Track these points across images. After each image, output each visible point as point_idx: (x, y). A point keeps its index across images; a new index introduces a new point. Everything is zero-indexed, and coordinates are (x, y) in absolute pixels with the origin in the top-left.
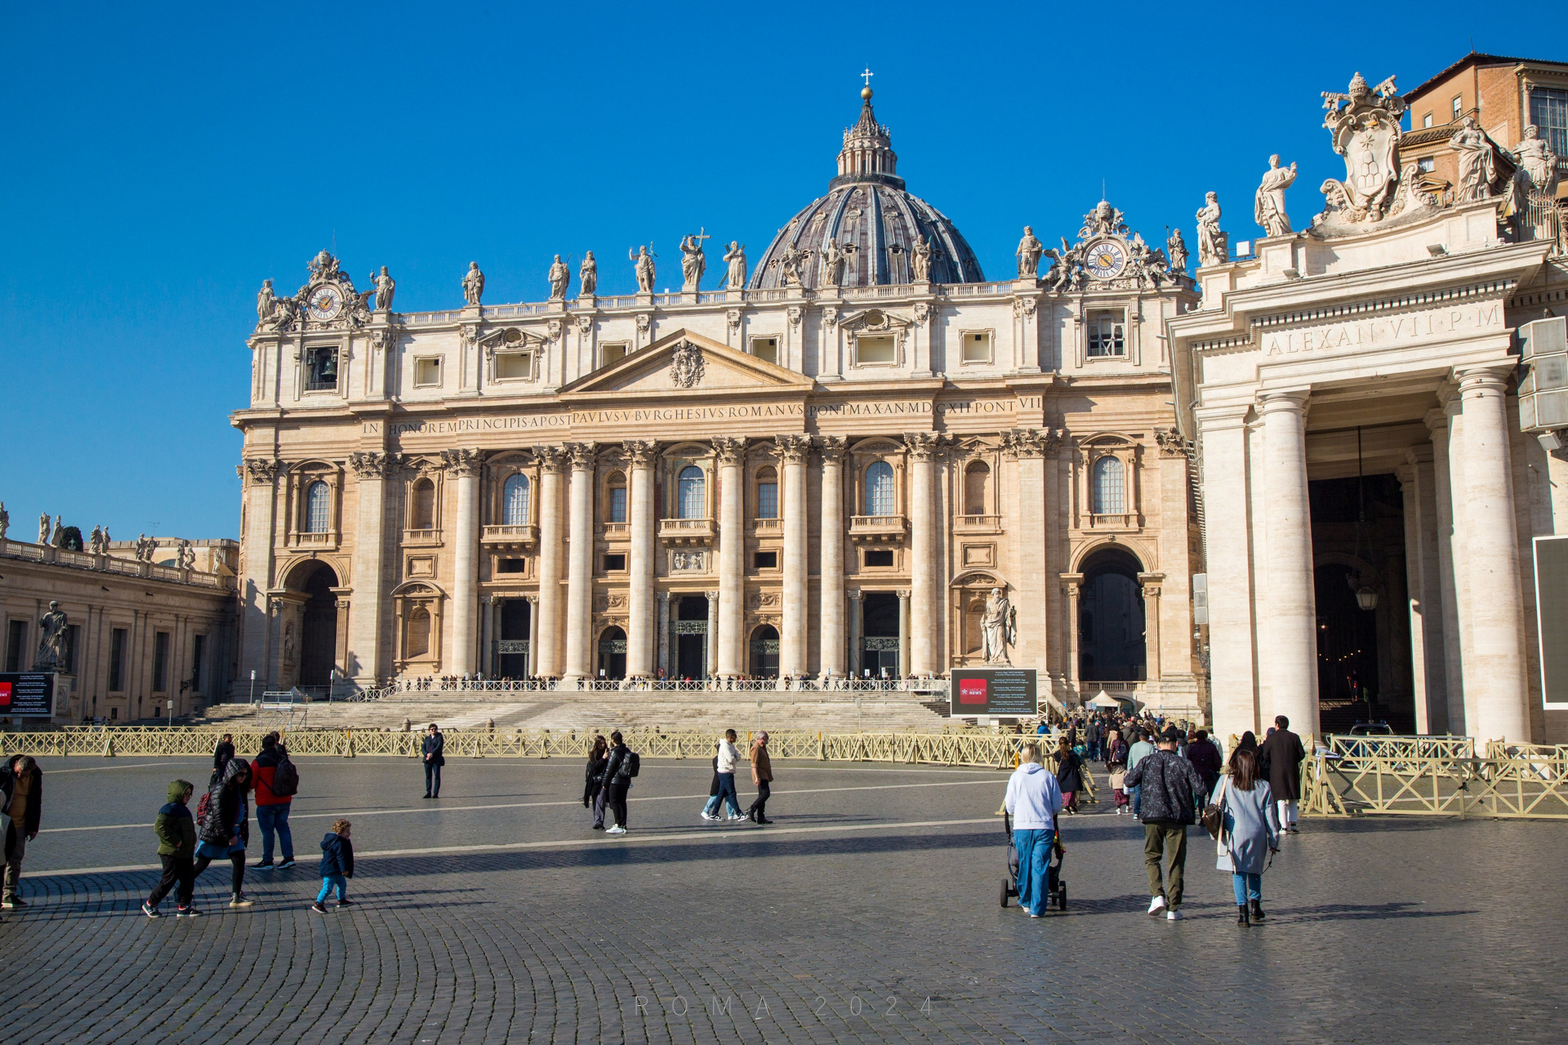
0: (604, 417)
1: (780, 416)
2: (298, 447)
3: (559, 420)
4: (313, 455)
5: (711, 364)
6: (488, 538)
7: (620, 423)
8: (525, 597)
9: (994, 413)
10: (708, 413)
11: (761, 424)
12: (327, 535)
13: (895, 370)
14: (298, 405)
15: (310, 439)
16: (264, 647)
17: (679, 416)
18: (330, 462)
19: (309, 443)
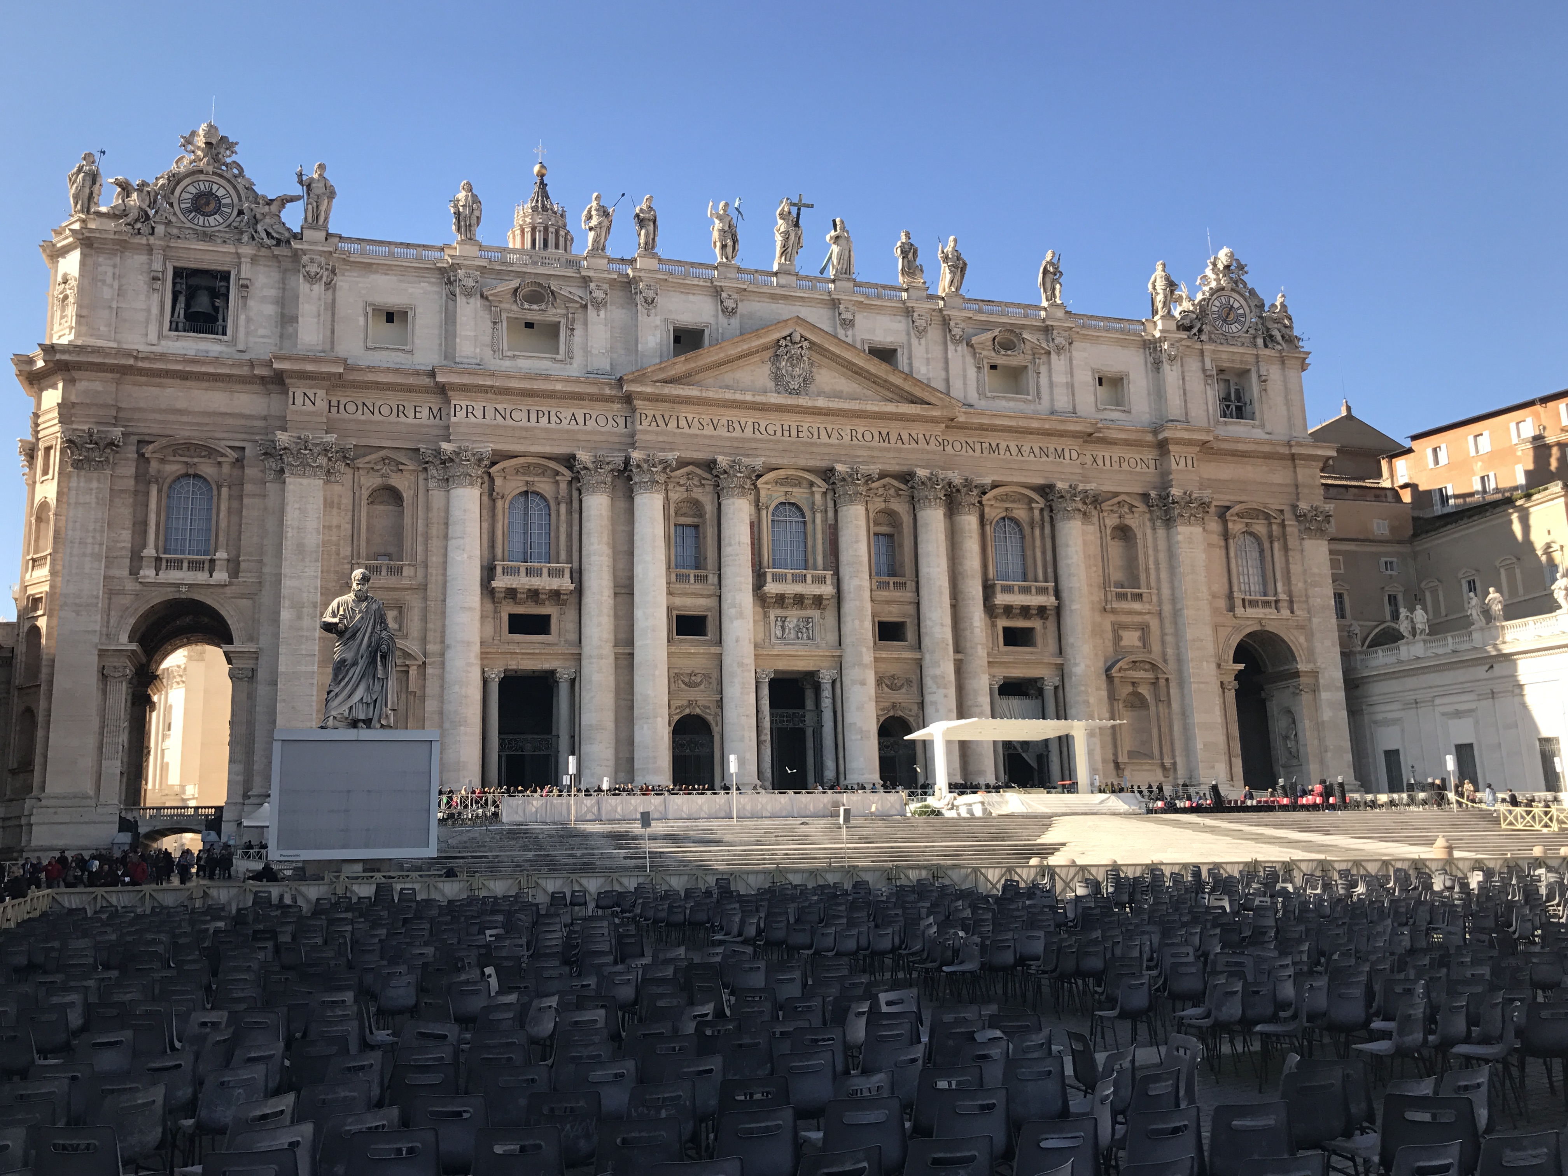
0: (683, 423)
1: (914, 445)
2: (158, 417)
3: (610, 420)
4: (184, 434)
5: (824, 371)
6: (500, 583)
7: (705, 432)
8: (553, 672)
9: (1138, 469)
10: (823, 433)
11: (891, 455)
12: (212, 561)
13: (1032, 407)
14: (157, 349)
15: (180, 405)
16: (91, 741)
17: (786, 433)
18: (221, 446)
19: (180, 412)
